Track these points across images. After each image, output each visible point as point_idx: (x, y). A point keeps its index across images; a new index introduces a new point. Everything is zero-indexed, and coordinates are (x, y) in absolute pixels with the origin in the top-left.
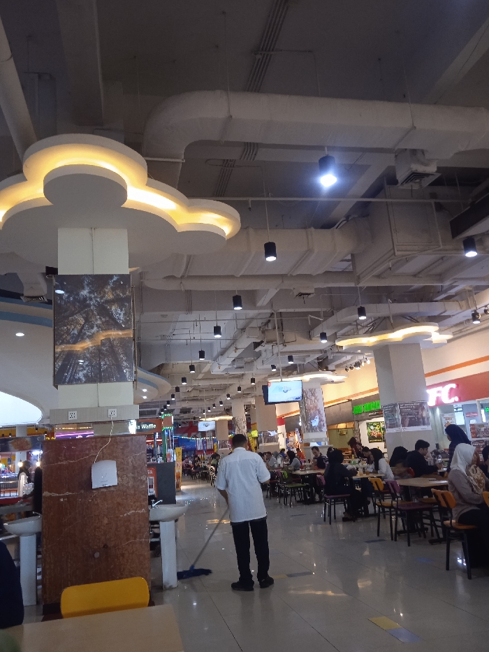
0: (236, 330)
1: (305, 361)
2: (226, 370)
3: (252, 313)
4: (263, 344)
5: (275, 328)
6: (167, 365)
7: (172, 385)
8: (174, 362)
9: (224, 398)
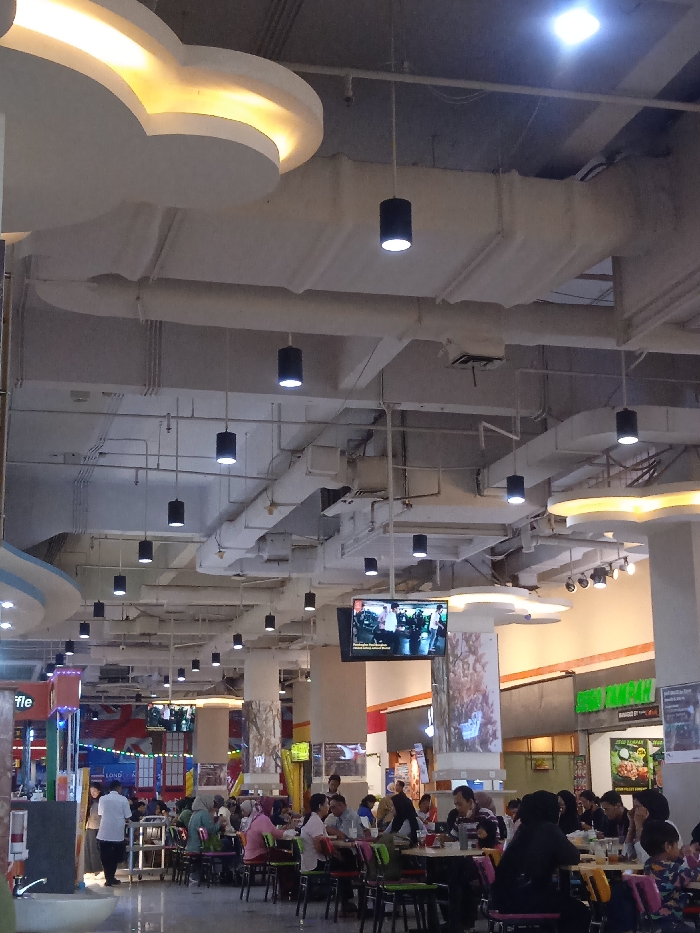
0: (276, 451)
1: (457, 554)
2: (240, 562)
3: (326, 406)
4: (348, 497)
5: (384, 455)
6: (77, 538)
7: (84, 597)
8: (94, 531)
9: (224, 643)
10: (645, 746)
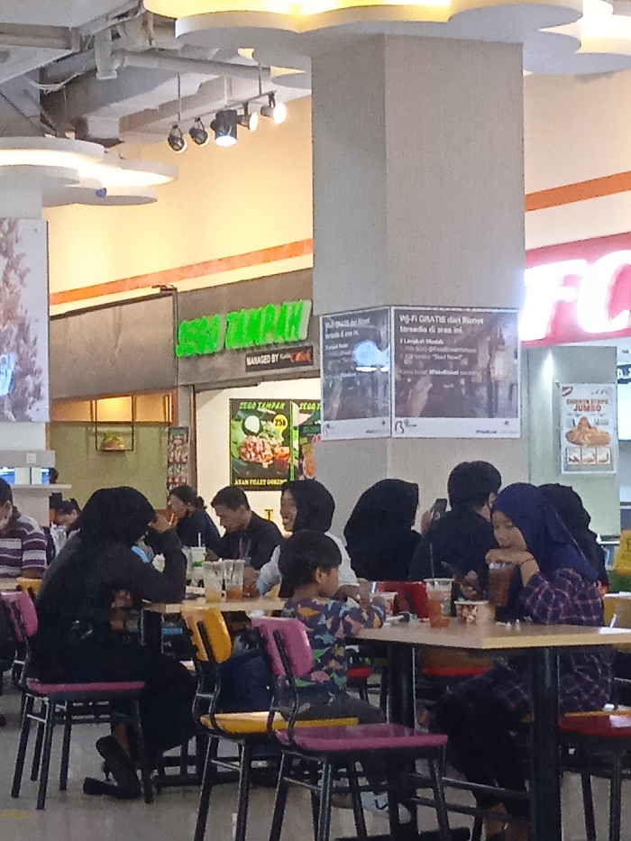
10: (287, 412)
